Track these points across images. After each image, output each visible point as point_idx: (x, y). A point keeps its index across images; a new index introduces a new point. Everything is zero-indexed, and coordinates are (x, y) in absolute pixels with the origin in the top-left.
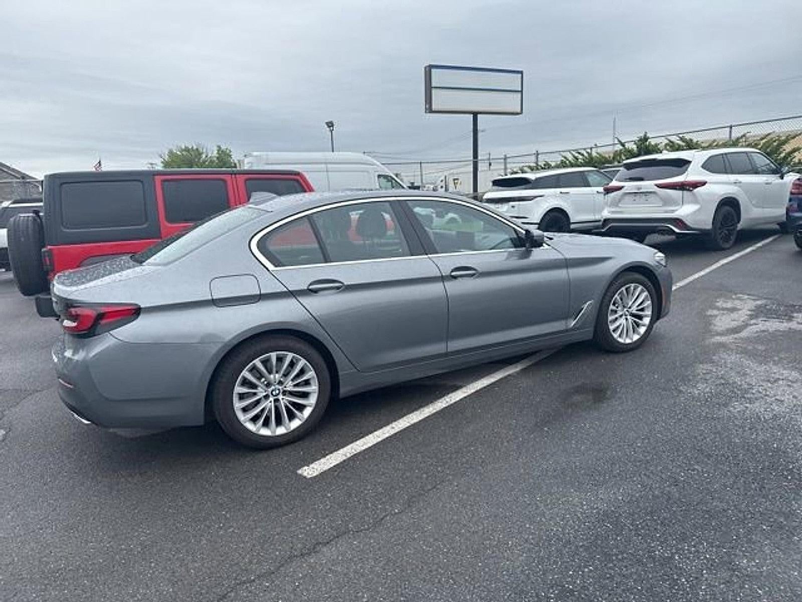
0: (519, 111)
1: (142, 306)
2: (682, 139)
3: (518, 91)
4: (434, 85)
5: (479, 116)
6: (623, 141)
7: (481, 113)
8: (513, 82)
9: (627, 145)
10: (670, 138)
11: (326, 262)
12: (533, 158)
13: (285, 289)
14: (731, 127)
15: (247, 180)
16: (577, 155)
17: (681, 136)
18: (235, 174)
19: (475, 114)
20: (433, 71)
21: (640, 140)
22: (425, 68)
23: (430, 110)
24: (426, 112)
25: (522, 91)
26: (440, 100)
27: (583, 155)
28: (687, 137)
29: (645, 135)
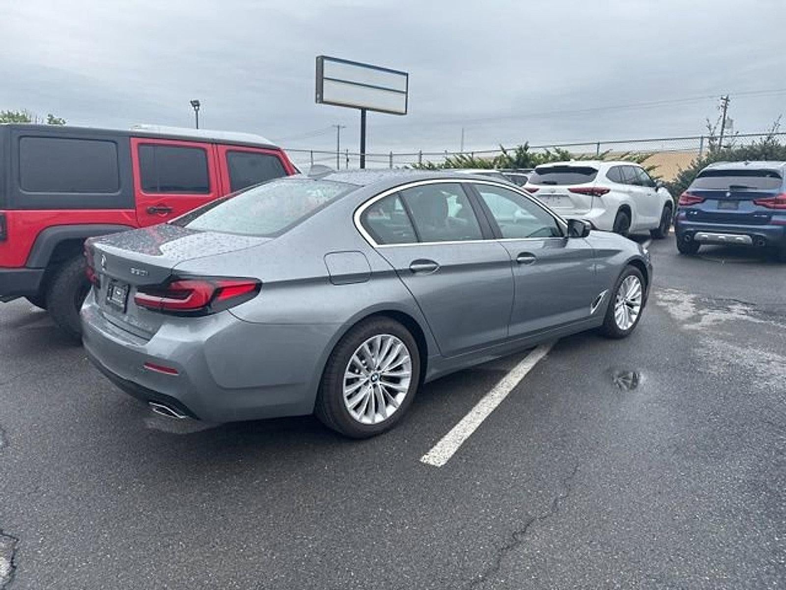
0: (404, 111)
1: (264, 281)
2: (558, 151)
3: (403, 92)
4: (325, 76)
5: (367, 112)
6: (505, 148)
7: (368, 109)
8: (398, 83)
9: (508, 153)
10: (548, 149)
11: (419, 242)
12: (417, 157)
13: (392, 269)
14: (599, 144)
15: (228, 151)
16: (460, 158)
17: (557, 148)
18: (216, 144)
19: (364, 110)
20: (325, 62)
21: (521, 149)
22: (317, 58)
23: (320, 100)
24: (316, 102)
25: (406, 93)
26: (331, 91)
27: (465, 159)
28: (563, 149)
29: (526, 145)
